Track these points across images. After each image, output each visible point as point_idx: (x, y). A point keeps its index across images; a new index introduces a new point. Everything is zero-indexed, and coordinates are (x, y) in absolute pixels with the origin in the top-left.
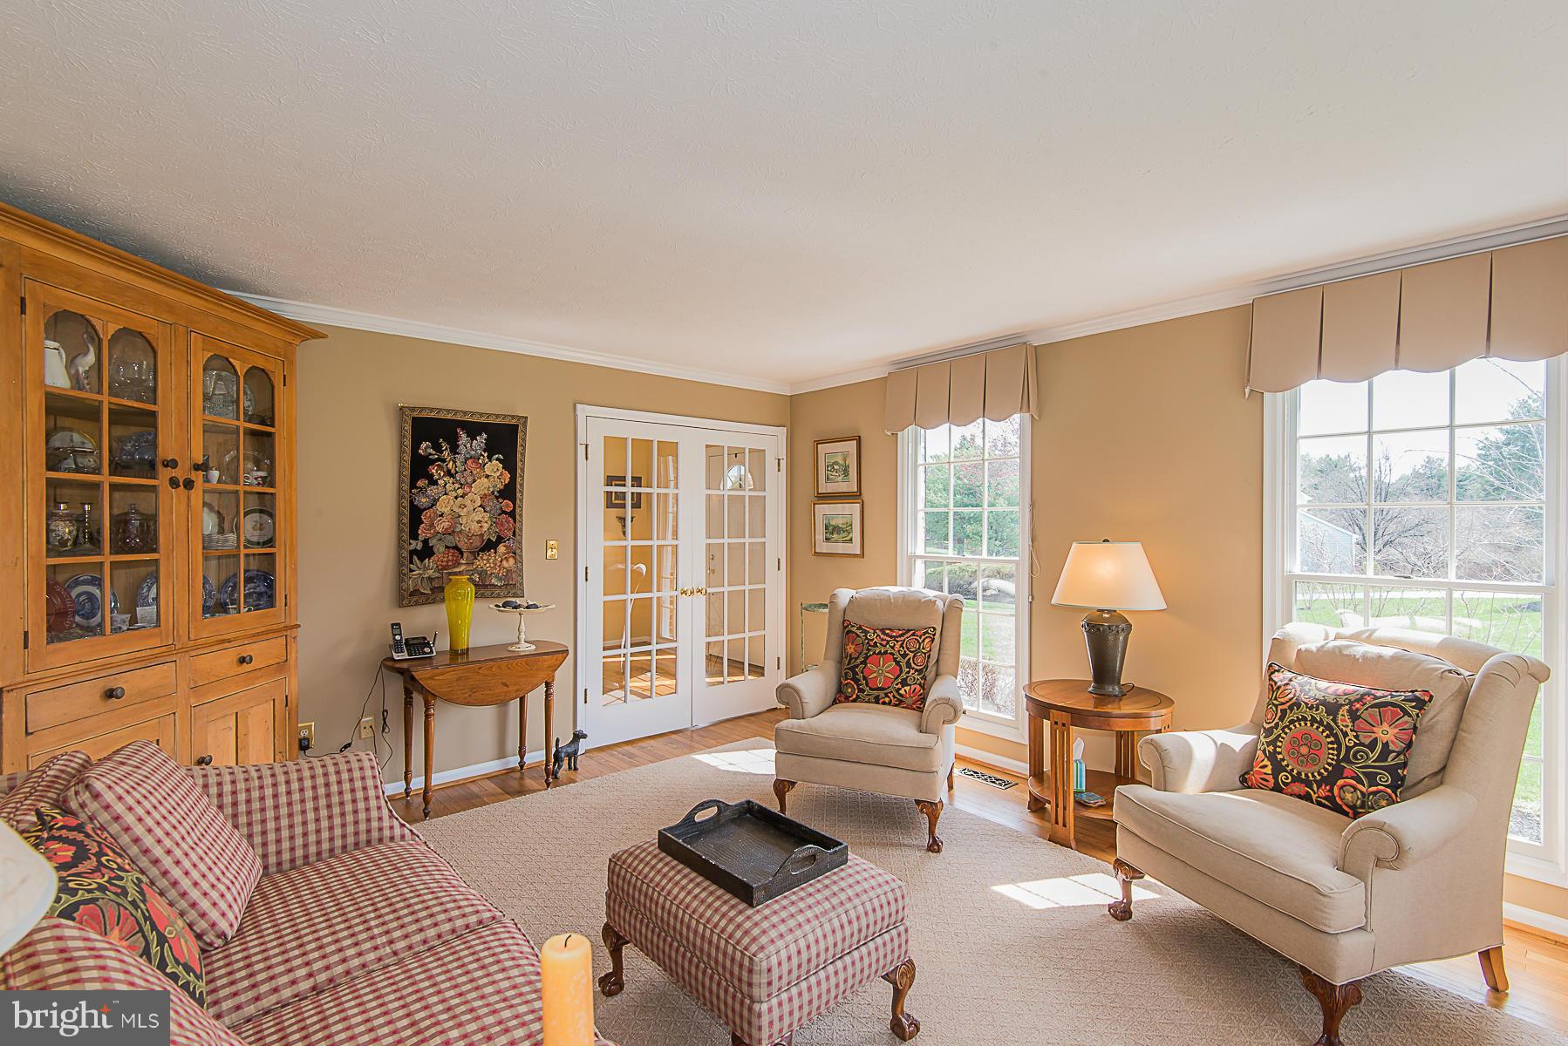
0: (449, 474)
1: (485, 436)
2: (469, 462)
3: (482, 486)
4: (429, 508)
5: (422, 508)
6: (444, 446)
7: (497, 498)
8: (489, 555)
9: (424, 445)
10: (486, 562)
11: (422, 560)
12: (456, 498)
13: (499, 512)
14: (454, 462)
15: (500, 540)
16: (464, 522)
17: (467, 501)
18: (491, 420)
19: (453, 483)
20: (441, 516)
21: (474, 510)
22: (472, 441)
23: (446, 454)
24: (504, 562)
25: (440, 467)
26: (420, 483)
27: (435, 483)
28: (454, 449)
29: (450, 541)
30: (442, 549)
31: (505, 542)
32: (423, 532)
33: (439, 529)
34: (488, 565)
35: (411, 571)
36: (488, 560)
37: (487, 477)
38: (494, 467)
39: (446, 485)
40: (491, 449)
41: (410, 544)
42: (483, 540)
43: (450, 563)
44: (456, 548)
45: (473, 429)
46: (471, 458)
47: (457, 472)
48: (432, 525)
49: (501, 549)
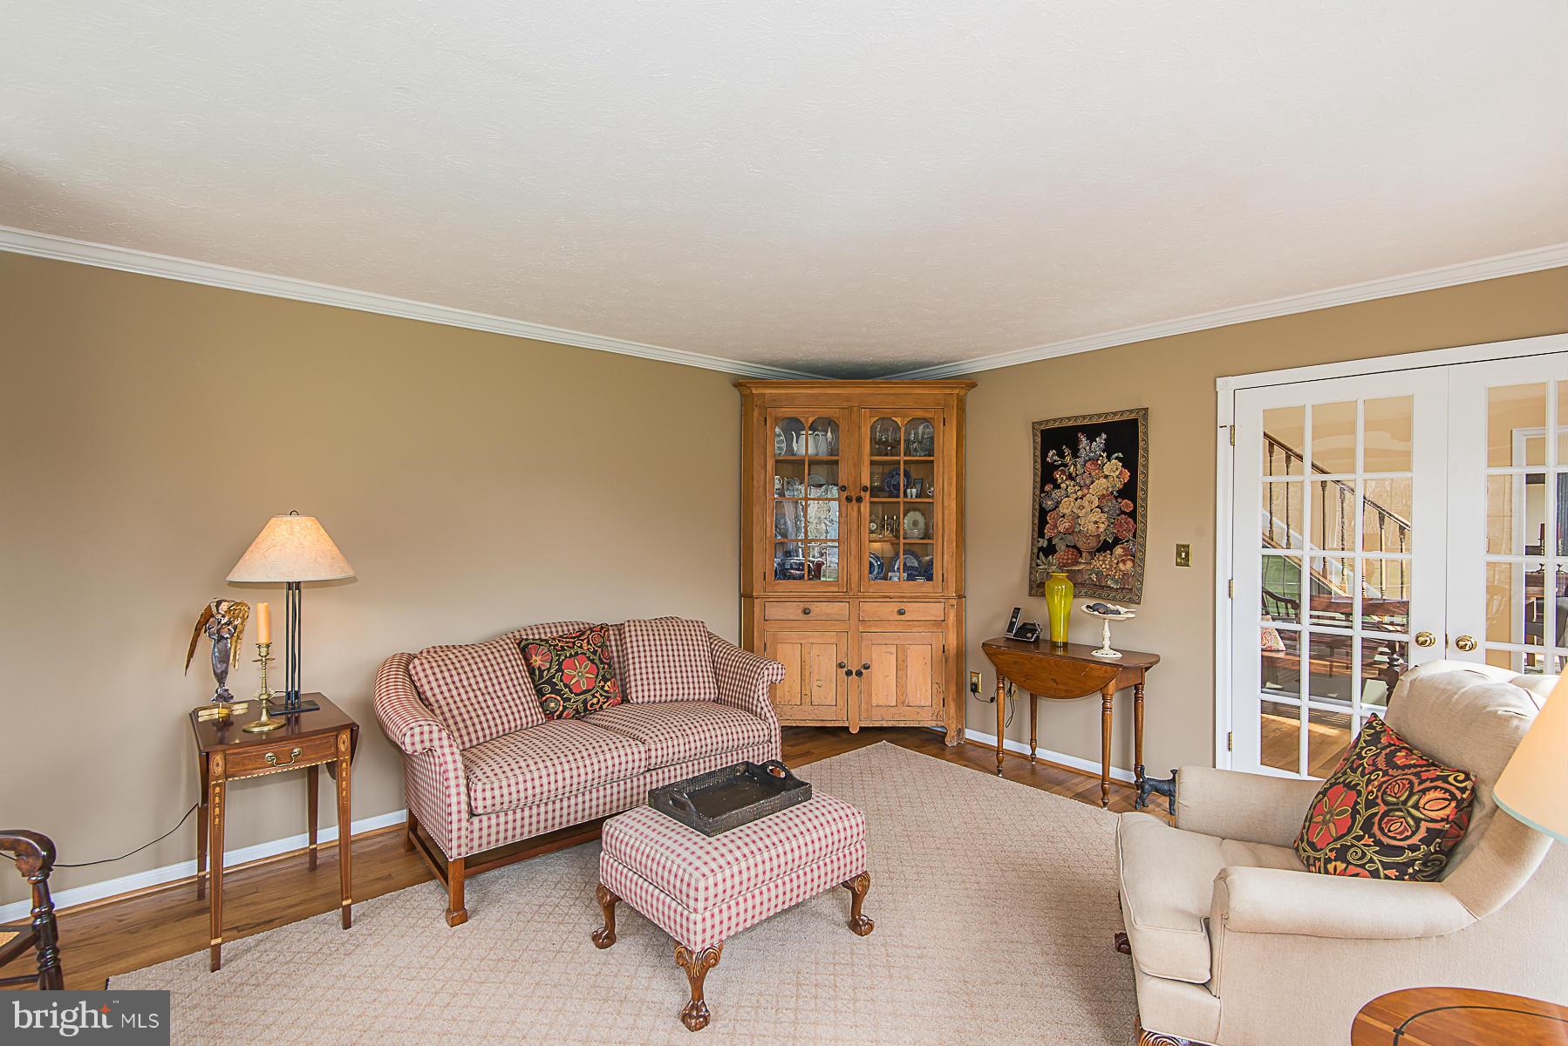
0: (1071, 477)
1: (1104, 436)
2: (1088, 465)
3: (1101, 486)
4: (1053, 510)
5: (1048, 510)
6: (1067, 451)
7: (1116, 498)
8: (1105, 556)
9: (1050, 454)
10: (1102, 563)
11: (1046, 557)
12: (1076, 500)
13: (1118, 512)
14: (1075, 466)
15: (1117, 541)
16: (1083, 523)
17: (1085, 503)
18: (1110, 420)
19: (1074, 486)
20: (1063, 517)
21: (1091, 510)
22: (1091, 443)
23: (1068, 458)
24: (1121, 565)
25: (1063, 472)
26: (1047, 488)
27: (1058, 487)
28: (1075, 454)
29: (1070, 539)
30: (1063, 548)
31: (1123, 543)
32: (1048, 532)
33: (1061, 529)
34: (1103, 566)
35: (1038, 565)
36: (1104, 561)
37: (1106, 477)
38: (1114, 468)
39: (1067, 487)
40: (1109, 450)
41: (1039, 542)
42: (1100, 541)
43: (1069, 561)
44: (1075, 547)
45: (1092, 431)
46: (1090, 460)
47: (1077, 475)
48: (1055, 526)
49: (1118, 550)
